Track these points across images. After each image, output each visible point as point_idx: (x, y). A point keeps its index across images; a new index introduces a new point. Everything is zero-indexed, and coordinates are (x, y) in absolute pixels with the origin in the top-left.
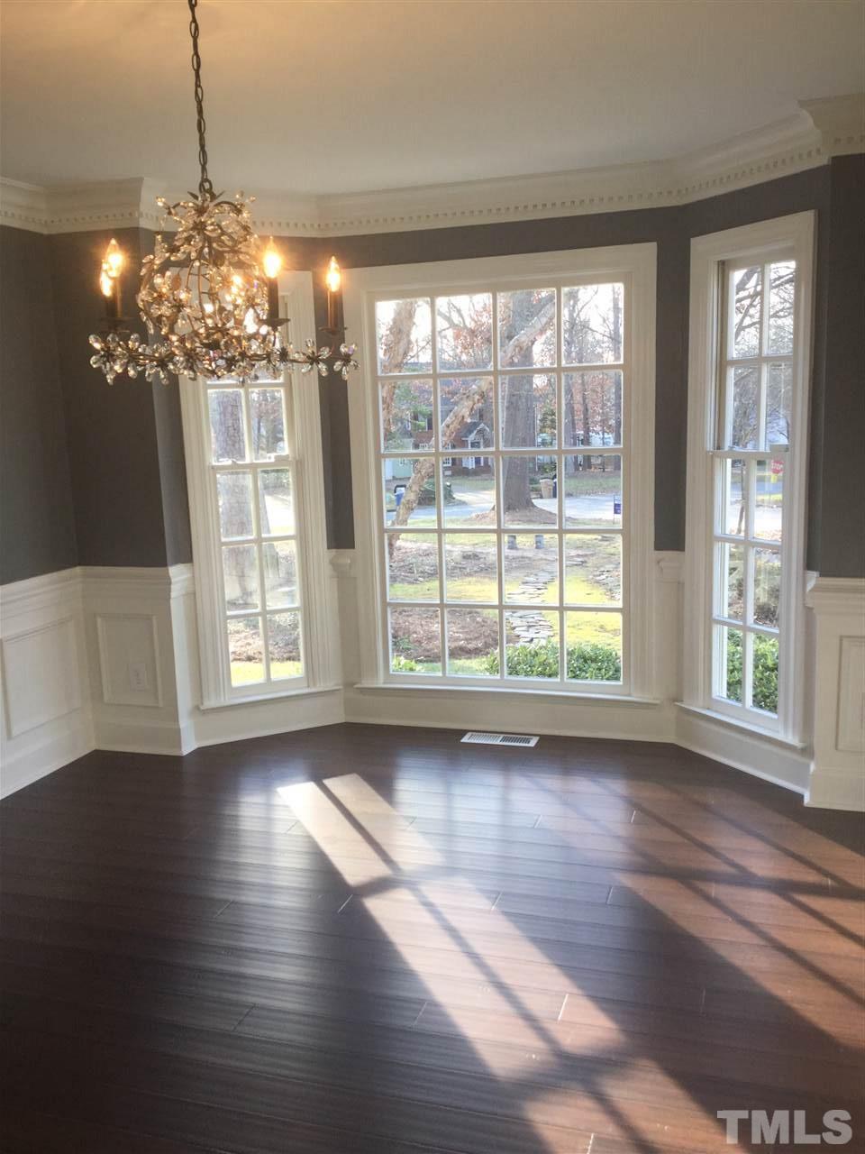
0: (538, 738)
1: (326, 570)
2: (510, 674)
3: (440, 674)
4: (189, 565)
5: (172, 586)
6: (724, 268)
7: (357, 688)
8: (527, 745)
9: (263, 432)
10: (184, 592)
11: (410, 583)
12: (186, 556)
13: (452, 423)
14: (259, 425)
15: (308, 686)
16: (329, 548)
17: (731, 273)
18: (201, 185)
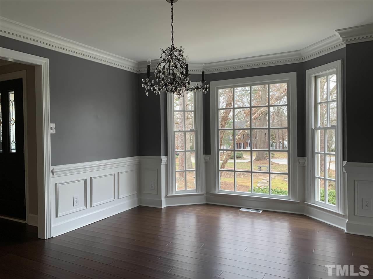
0: (262, 211)
1: (203, 161)
2: (254, 192)
3: (234, 191)
4: (167, 156)
5: (162, 161)
6: (316, 78)
7: (210, 194)
8: (259, 212)
9: (192, 138)
10: (165, 164)
11: (230, 178)
12: (166, 154)
13: (242, 132)
14: (191, 137)
15: (197, 192)
16: (204, 154)
17: (318, 79)
18: (172, 46)
